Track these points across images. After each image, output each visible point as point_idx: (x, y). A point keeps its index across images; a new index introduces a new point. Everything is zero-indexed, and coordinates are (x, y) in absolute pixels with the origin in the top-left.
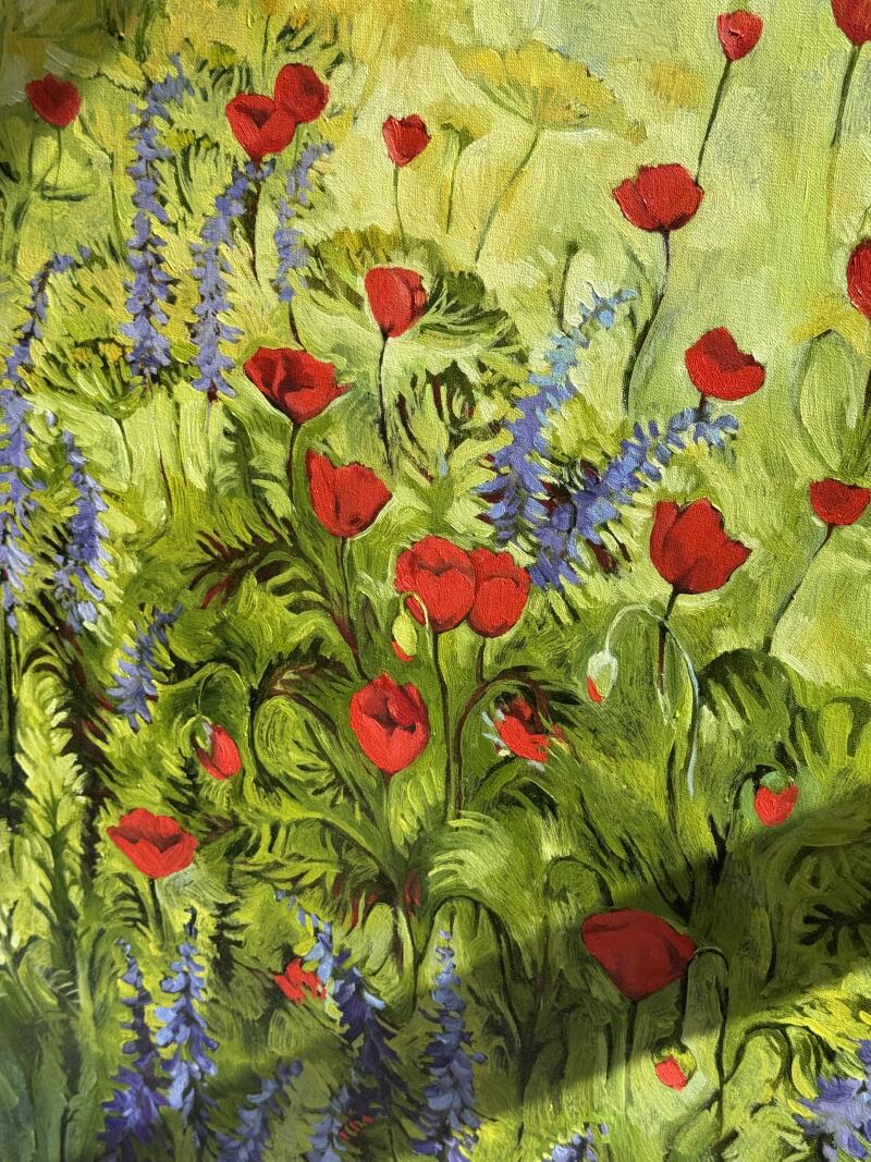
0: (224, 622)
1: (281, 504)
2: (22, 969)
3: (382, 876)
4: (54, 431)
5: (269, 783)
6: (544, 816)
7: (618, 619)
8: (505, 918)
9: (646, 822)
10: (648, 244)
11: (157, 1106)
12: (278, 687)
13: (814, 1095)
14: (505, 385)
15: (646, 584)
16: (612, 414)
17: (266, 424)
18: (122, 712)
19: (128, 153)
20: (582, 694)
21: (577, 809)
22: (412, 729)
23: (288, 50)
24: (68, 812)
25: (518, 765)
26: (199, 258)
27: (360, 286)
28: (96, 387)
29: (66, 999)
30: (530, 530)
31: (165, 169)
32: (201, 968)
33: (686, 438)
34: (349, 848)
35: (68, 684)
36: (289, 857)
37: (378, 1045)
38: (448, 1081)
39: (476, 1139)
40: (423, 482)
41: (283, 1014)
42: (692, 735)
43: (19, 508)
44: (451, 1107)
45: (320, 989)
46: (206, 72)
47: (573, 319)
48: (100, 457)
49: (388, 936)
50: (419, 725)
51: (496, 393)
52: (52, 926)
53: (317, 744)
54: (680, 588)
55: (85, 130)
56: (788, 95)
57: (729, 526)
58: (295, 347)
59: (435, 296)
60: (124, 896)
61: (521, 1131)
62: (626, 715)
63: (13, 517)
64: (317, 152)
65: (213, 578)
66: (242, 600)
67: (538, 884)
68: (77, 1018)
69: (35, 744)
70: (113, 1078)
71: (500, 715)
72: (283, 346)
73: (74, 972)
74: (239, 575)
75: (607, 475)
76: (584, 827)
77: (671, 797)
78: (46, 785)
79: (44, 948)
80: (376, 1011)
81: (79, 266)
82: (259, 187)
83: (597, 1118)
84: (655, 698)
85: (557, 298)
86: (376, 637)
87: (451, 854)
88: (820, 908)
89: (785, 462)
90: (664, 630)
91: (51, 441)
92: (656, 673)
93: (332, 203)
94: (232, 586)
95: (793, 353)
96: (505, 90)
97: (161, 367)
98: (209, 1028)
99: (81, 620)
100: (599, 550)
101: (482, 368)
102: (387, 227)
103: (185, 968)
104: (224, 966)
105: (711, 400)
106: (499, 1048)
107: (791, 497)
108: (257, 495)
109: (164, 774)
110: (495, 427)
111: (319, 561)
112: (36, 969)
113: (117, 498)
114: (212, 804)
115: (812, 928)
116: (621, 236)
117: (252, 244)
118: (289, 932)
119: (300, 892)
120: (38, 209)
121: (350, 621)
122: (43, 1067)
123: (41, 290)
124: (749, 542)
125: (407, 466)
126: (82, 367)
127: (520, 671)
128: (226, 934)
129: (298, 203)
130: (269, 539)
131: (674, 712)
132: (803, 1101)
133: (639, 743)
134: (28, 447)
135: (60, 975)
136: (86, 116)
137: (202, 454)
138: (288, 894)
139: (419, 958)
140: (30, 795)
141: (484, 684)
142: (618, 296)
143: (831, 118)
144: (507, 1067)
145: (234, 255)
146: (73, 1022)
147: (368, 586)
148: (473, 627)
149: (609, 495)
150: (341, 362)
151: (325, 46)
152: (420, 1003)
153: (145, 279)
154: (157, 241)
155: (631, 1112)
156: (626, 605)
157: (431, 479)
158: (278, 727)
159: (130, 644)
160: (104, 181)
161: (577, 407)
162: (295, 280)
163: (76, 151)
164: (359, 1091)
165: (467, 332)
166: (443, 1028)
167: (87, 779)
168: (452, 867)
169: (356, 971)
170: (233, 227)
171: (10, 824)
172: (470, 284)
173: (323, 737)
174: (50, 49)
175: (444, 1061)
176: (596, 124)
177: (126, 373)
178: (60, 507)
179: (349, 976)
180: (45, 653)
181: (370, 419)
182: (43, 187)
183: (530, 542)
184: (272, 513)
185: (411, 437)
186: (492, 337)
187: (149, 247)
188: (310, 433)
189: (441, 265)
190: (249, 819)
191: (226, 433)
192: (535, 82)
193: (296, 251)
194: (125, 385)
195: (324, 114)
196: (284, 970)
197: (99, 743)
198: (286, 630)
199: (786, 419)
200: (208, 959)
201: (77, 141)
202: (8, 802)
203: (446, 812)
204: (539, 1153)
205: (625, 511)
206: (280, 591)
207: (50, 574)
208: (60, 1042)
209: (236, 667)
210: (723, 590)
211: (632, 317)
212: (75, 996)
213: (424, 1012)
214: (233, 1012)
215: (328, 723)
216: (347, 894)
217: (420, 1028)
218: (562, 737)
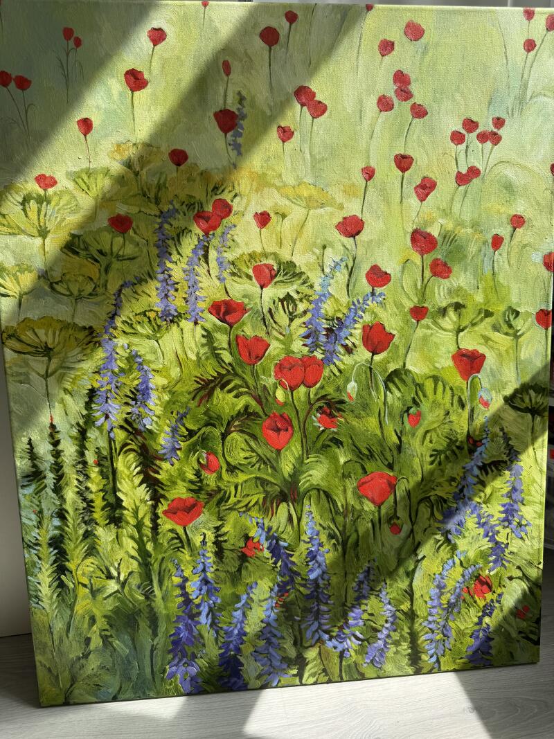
0: (208, 409)
1: (227, 357)
2: (127, 588)
3: (281, 492)
4: (128, 351)
5: (232, 469)
6: (339, 448)
7: (355, 369)
8: (330, 492)
9: (374, 439)
10: (349, 242)
11: (195, 626)
12: (233, 429)
13: (442, 518)
14: (307, 297)
15: (363, 354)
16: (344, 299)
17: (218, 329)
18: (166, 459)
19: (154, 239)
20: (347, 399)
21: (350, 441)
22: (287, 430)
23: (216, 194)
24: (143, 510)
25: (327, 431)
26: (187, 273)
27: (251, 272)
28: (146, 330)
29: (149, 595)
30: (321, 346)
31: (170, 242)
32: (209, 558)
33: (369, 302)
34: (267, 484)
35: (140, 455)
36: (243, 497)
37: (287, 562)
38: (316, 565)
39: (329, 584)
40: (281, 337)
41: (247, 564)
42: (385, 403)
43: (113, 386)
45: (261, 547)
46: (184, 206)
47: (327, 270)
48: (149, 357)
49: (286, 514)
50: (289, 428)
51: (304, 300)
52: (140, 564)
53: (251, 447)
54: (374, 353)
55: (135, 233)
56: (386, 189)
57: (387, 328)
58: (228, 298)
59: (279, 271)
60: (173, 539)
61: (346, 574)
62: (363, 402)
63: (110, 391)
64: (230, 228)
65: (202, 393)
66: (215, 399)
67: (340, 474)
68: (154, 601)
69: (126, 486)
70: (174, 622)
71: (319, 415)
72: (223, 299)
73: (151, 581)
74: (213, 389)
75: (345, 320)
76: (354, 448)
77: (381, 427)
78: (132, 502)
79: (136, 575)
80: (285, 548)
81: (135, 284)
82: (209, 244)
83: (373, 557)
84: (371, 393)
85: (321, 264)
86: (270, 399)
87: (307, 474)
88: (434, 450)
89: (401, 304)
90: (371, 369)
91: (127, 355)
92: (370, 385)
93: (238, 245)
94: (210, 395)
95: (398, 268)
96: (296, 199)
97: (174, 316)
98: (216, 583)
99: (145, 425)
100: (346, 347)
101: (298, 293)
102: (259, 250)
103: (203, 561)
104: (219, 554)
105: (375, 288)
106: (334, 544)
107: (405, 314)
108: (218, 358)
109: (187, 480)
110: (305, 312)
111: (245, 376)
112: (133, 587)
113: (158, 371)
114: (209, 485)
115: (433, 458)
116: (340, 240)
117: (208, 264)
118: (247, 528)
119: (249, 510)
120: (116, 265)
121: (259, 395)
122: (140, 631)
123: (119, 296)
124: (394, 332)
125: (275, 333)
126: (139, 323)
127: (324, 397)
128: (219, 539)
129: (225, 247)
130: (224, 372)
131: (378, 397)
132: (439, 522)
133: (368, 411)
134: (116, 360)
135: (146, 585)
136: (135, 227)
137: (194, 346)
138: (244, 512)
139: (299, 520)
140: (125, 508)
141: (311, 405)
142: (342, 260)
143: (399, 195)
144: (338, 550)
145: (201, 270)
146: (153, 604)
147: (265, 380)
148: (306, 386)
149: (347, 327)
150: (246, 301)
151: (230, 192)
152: (302, 538)
153: (165, 284)
154: (170, 269)
155: (385, 550)
156: (357, 363)
157: (284, 336)
158: (234, 445)
159: (168, 429)
160: (145, 250)
161: (332, 299)
162: (226, 274)
163: (132, 240)
164: (281, 584)
165: (291, 281)
166: (312, 544)
167: (152, 493)
168: (308, 478)
169: (275, 534)
170: (200, 259)
171: (116, 525)
172: (291, 265)
173: (253, 444)
174: (118, 205)
175: (314, 558)
176: (328, 206)
177: (159, 321)
178: (132, 380)
179: (273, 537)
180: (129, 444)
181: (259, 319)
182: (118, 257)
183: (323, 350)
184: (224, 362)
185: (275, 322)
186: (300, 281)
187: (166, 272)
188: (237, 329)
189: (280, 260)
190: (225, 486)
191: (203, 336)
192: (305, 195)
193: (225, 263)
194: (159, 326)
195: (232, 215)
196: (246, 545)
197: (156, 476)
198: (234, 405)
199: (400, 289)
200: (212, 552)
201: (132, 237)
202: (114, 515)
203: (303, 458)
204: (353, 580)
205: (353, 331)
206: (230, 391)
207: (129, 409)
208: (147, 615)
209: (214, 426)
210: (388, 350)
211: (347, 266)
212: (153, 592)
213: (304, 541)
214: (225, 571)
215: (254, 437)
216: (268, 504)
217: (303, 548)
218: (342, 417)
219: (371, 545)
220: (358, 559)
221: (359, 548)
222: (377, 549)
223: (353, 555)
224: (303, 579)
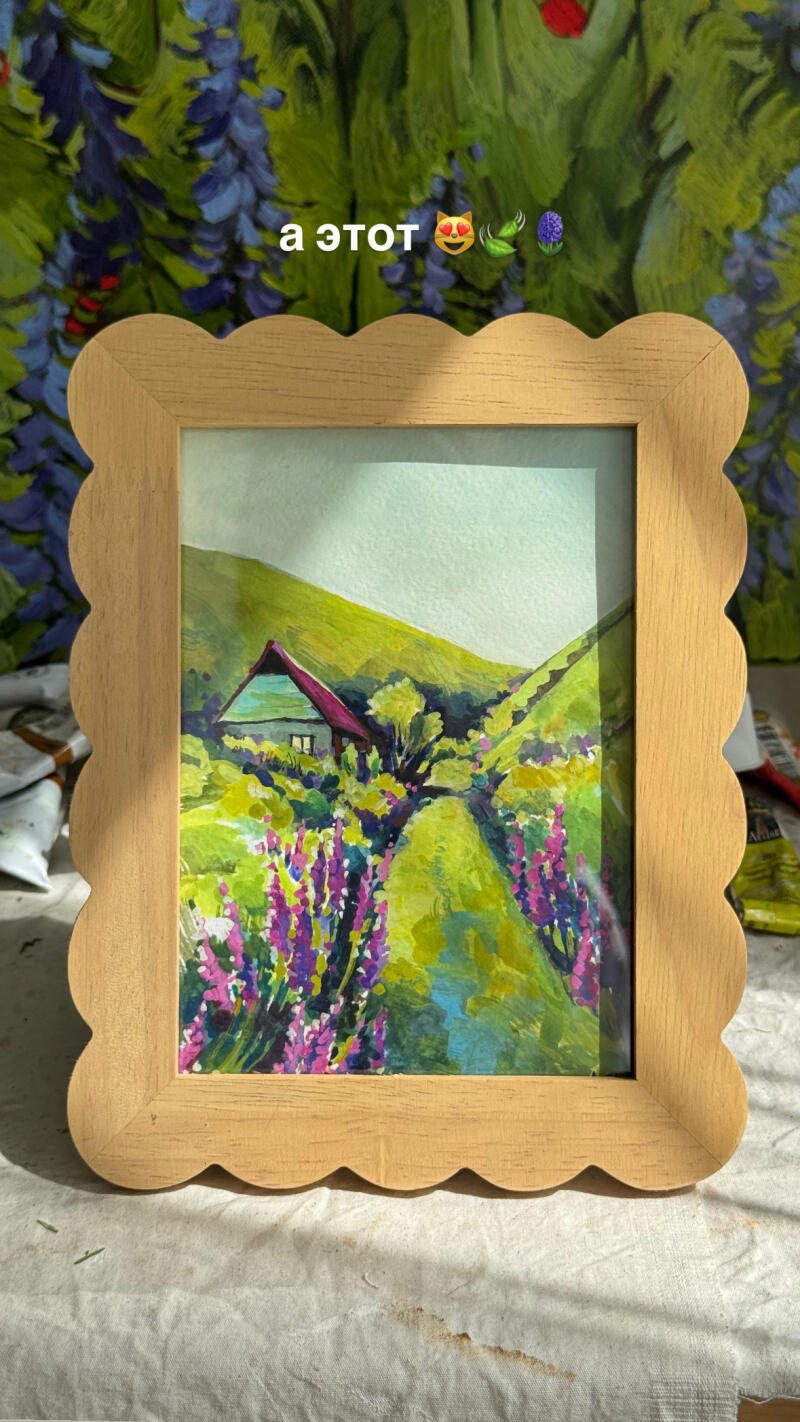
37: (109, 137)
38: (230, 159)
44: (240, 207)
80: (97, 73)
83: (465, 135)
106: (303, 69)
144: (317, 98)
152: (168, 32)
155: (518, 109)
164: (87, 235)
166: (210, 66)
169: (50, 9)
175: (218, 127)
213: (176, 48)
217: (172, 78)
219: (457, 84)
220: (405, 144)
221: (409, 92)
222: (482, 100)
223: (383, 123)
224: (174, 218)
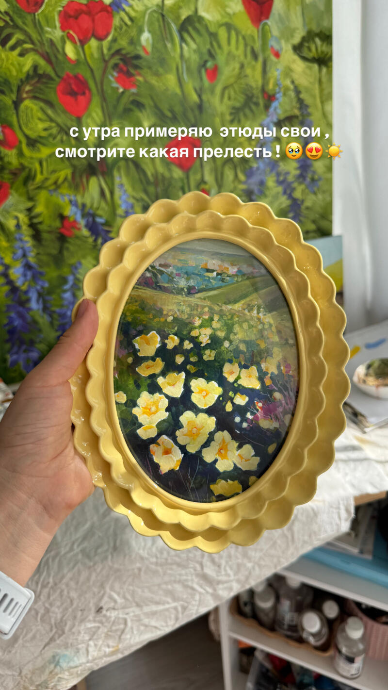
5: (33, 143)
6: (141, 111)
7: (147, 17)
9: (175, 99)
11: (27, 313)
12: (25, 95)
20: (142, 53)
21: (152, 103)
22: (84, 94)
25: (127, 94)
32: (27, 242)
36: (51, 173)
41: (67, 245)
42: (182, 56)
45: (78, 226)
49: (98, 190)
50: (86, 91)
53: (48, 116)
62: (159, 57)
70: (5, 312)
71: (115, 74)
76: (156, 110)
77: (181, 86)
80: (103, 224)
84: (166, 45)
86: (60, 57)
90: (163, 16)
92: (164, 35)
98: (40, 267)
103: (21, 245)
104: (37, 236)
111: (26, 28)
114: (11, 163)
118: (60, 207)
119: (59, 187)
121: (47, 53)
127: (118, 52)
128: (34, 221)
131: (173, 50)
133: (166, 67)
138: (55, 190)
139: (112, 193)
141: (106, 62)
147: (50, 33)
148: (96, 38)
156: (148, 9)
158: (30, 115)
173: (50, 112)
190: (29, 163)
196: (62, 225)
198: (21, 66)
200: (29, 236)
206: (13, 48)
209: (3, 93)
214: (47, 254)
215: (50, 104)
216: (78, 179)
218: (139, 74)
